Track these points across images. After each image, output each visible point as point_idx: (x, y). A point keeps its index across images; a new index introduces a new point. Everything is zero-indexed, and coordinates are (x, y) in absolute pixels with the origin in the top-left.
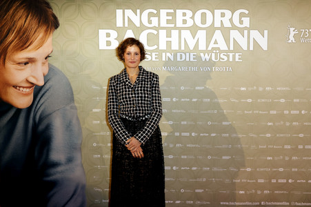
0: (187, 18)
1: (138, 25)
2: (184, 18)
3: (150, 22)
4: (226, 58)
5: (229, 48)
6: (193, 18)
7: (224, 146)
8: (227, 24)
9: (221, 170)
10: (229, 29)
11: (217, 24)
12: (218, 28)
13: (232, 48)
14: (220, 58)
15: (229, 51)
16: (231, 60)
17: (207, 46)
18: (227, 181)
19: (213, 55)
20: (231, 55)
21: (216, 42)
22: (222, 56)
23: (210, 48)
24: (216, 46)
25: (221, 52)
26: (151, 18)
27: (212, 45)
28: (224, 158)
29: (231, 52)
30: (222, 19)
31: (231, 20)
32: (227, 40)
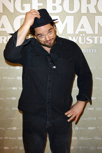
0: (56, 4)
1: (12, 11)
2: (54, 5)
3: (23, 8)
4: (91, 41)
5: (94, 32)
6: (62, 4)
7: (89, 119)
8: (93, 11)
9: (87, 139)
10: (95, 15)
11: (84, 11)
12: (84, 14)
13: (96, 32)
14: (86, 41)
15: (94, 35)
16: (96, 42)
17: (75, 31)
18: (92, 148)
19: (80, 38)
20: (96, 38)
21: (82, 27)
22: (88, 39)
23: (77, 32)
24: (82, 30)
25: (87, 35)
26: (24, 5)
27: (79, 29)
28: (89, 128)
29: (96, 35)
30: (88, 5)
31: (96, 7)
32: (92, 25)
